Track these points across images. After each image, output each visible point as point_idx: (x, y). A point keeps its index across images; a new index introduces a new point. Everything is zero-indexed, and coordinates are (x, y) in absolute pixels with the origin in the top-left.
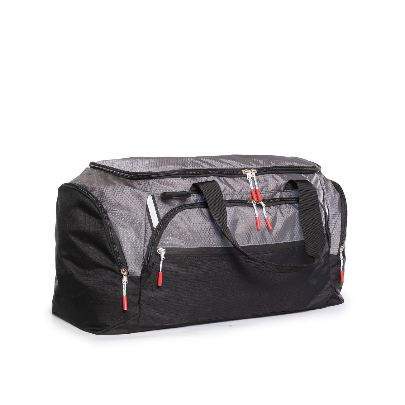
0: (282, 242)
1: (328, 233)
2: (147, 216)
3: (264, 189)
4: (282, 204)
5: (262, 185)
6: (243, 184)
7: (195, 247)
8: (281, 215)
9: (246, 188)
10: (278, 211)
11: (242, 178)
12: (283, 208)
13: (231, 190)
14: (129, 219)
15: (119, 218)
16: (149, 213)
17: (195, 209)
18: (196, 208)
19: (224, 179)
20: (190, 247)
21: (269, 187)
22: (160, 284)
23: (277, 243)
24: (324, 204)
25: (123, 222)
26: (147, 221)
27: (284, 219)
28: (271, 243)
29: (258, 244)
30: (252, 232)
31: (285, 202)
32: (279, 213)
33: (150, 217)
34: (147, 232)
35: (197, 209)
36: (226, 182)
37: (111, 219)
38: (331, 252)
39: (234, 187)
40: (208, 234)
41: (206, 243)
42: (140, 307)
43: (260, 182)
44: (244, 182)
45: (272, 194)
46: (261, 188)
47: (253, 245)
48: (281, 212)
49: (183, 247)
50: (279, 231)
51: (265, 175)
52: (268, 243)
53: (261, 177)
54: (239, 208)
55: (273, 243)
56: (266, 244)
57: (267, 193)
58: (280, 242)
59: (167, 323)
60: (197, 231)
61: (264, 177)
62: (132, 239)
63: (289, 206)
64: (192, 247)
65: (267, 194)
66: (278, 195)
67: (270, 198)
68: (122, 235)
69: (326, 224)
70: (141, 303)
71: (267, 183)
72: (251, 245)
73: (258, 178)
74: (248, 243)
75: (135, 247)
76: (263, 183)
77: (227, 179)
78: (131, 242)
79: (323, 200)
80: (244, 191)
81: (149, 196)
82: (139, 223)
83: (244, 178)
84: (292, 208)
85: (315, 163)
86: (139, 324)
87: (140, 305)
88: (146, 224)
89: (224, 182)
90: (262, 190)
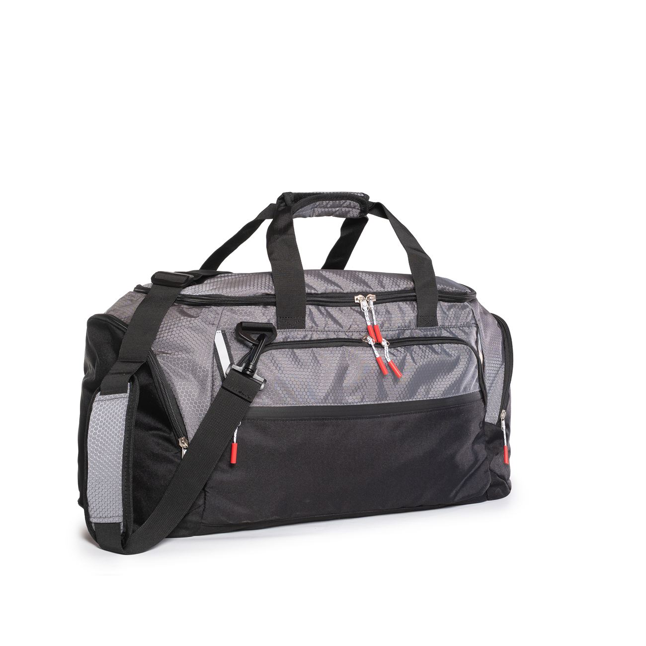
0: (411, 400)
1: (483, 389)
2: (215, 361)
3: (386, 325)
4: (414, 345)
5: (382, 319)
6: (353, 317)
7: (285, 405)
8: (411, 361)
9: (358, 323)
10: (408, 354)
11: (353, 308)
12: (415, 350)
13: (335, 326)
14: (189, 365)
15: (174, 365)
16: (219, 357)
17: (284, 350)
18: (285, 348)
19: (325, 309)
20: (278, 406)
21: (393, 322)
22: (234, 461)
23: (404, 401)
24: (477, 347)
25: (180, 370)
26: (216, 368)
27: (417, 367)
28: (394, 402)
29: (376, 403)
30: (367, 384)
31: (417, 342)
32: (409, 357)
33: (220, 363)
34: (215, 384)
35: (287, 350)
36: (328, 313)
37: (162, 365)
38: (487, 420)
39: (341, 321)
40: (304, 387)
41: (301, 400)
42: (205, 495)
43: (379, 314)
44: (355, 314)
45: (397, 331)
46: (380, 322)
47: (369, 403)
48: (412, 357)
49: (268, 406)
50: (407, 383)
51: (387, 304)
52: (390, 402)
53: (382, 307)
54: (350, 349)
55: (397, 401)
56: (386, 402)
57: (390, 330)
58: (407, 400)
59: (246, 520)
60: (287, 382)
61: (386, 307)
62: (194, 395)
63: (424, 349)
64: (282, 406)
65: (391, 333)
66: (407, 334)
67: (395, 338)
68: (180, 389)
69: (481, 377)
70: (206, 489)
71: (389, 316)
72: (365, 403)
73: (377, 309)
74: (362, 401)
75: (199, 407)
76: (383, 316)
77: (330, 309)
78: (193, 399)
79: (477, 342)
80: (354, 327)
81: (217, 331)
82: (204, 371)
83: (357, 308)
84: (427, 351)
85: (467, 287)
86: (203, 521)
87: (205, 493)
88: (213, 372)
89: (325, 313)
90: (382, 325)
